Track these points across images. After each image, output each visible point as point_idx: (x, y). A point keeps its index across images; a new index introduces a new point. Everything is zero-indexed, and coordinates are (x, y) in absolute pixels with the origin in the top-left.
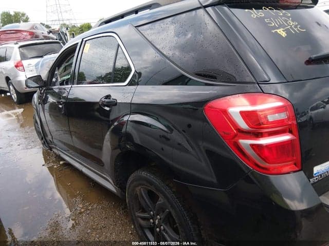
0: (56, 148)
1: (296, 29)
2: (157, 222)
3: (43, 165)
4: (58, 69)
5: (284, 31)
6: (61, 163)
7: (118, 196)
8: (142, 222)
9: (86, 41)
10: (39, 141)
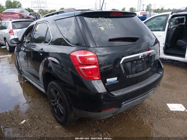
0: (24, 74)
1: (110, 27)
2: (57, 103)
3: (17, 82)
4: (26, 36)
5: (103, 28)
6: (25, 81)
7: (45, 94)
8: (53, 104)
9: (38, 24)
10: (17, 71)
